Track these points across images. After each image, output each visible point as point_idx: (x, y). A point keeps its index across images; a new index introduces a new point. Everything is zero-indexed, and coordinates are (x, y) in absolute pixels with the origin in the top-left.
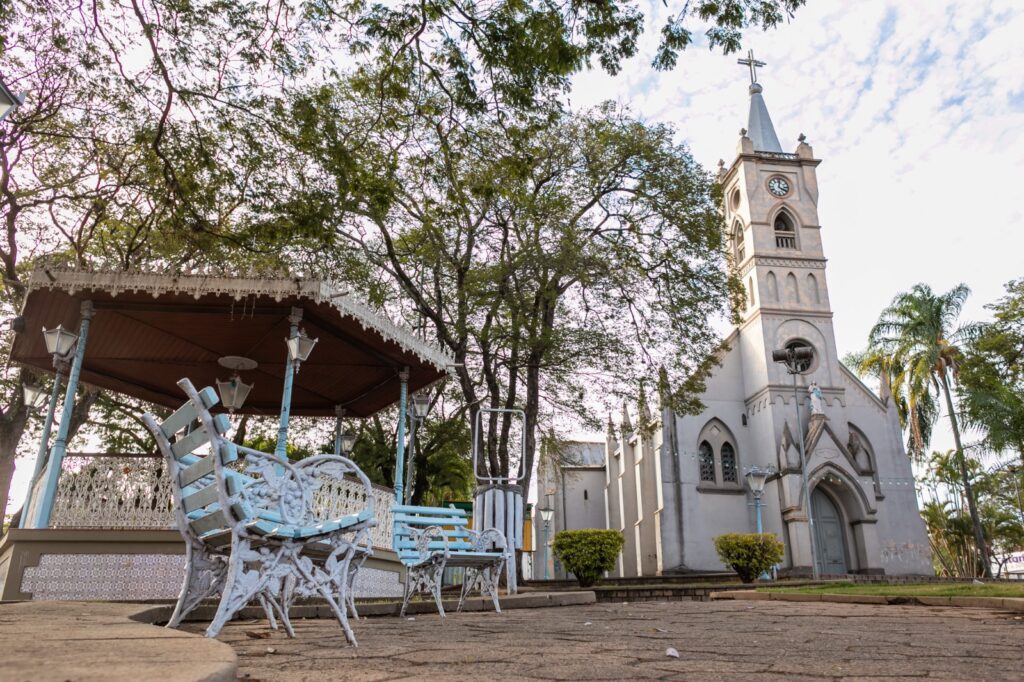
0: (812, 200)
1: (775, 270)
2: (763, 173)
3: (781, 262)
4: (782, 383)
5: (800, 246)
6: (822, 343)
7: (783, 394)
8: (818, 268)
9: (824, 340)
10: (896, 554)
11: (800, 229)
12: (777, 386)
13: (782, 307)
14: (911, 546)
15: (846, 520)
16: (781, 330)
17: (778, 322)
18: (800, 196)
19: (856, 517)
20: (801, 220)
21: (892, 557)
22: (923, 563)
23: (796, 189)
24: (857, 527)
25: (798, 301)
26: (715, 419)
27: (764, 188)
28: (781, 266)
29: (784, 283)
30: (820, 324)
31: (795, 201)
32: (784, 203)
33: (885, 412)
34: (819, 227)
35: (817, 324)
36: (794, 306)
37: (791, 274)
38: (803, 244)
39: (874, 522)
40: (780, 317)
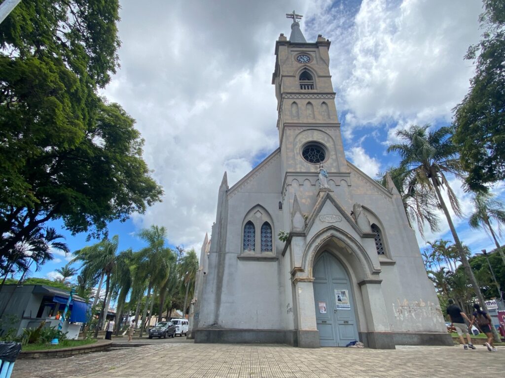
0: (326, 63)
1: (297, 101)
2: (292, 53)
3: (302, 96)
4: (298, 170)
5: (316, 87)
6: (332, 143)
7: (299, 178)
8: (329, 98)
9: (334, 142)
10: (410, 311)
11: (317, 78)
12: (294, 173)
13: (301, 122)
14: (423, 304)
15: (355, 281)
16: (300, 136)
17: (297, 132)
18: (317, 61)
19: (362, 278)
20: (317, 73)
21: (406, 314)
22: (435, 320)
23: (315, 59)
24: (363, 287)
25: (314, 118)
26: (258, 205)
27: (293, 59)
28: (302, 98)
29: (303, 108)
30: (331, 132)
31: (314, 65)
32: (305, 65)
33: (391, 198)
34: (331, 77)
35: (328, 131)
36: (311, 121)
37: (309, 103)
38: (318, 86)
39: (379, 282)
40: (299, 128)
